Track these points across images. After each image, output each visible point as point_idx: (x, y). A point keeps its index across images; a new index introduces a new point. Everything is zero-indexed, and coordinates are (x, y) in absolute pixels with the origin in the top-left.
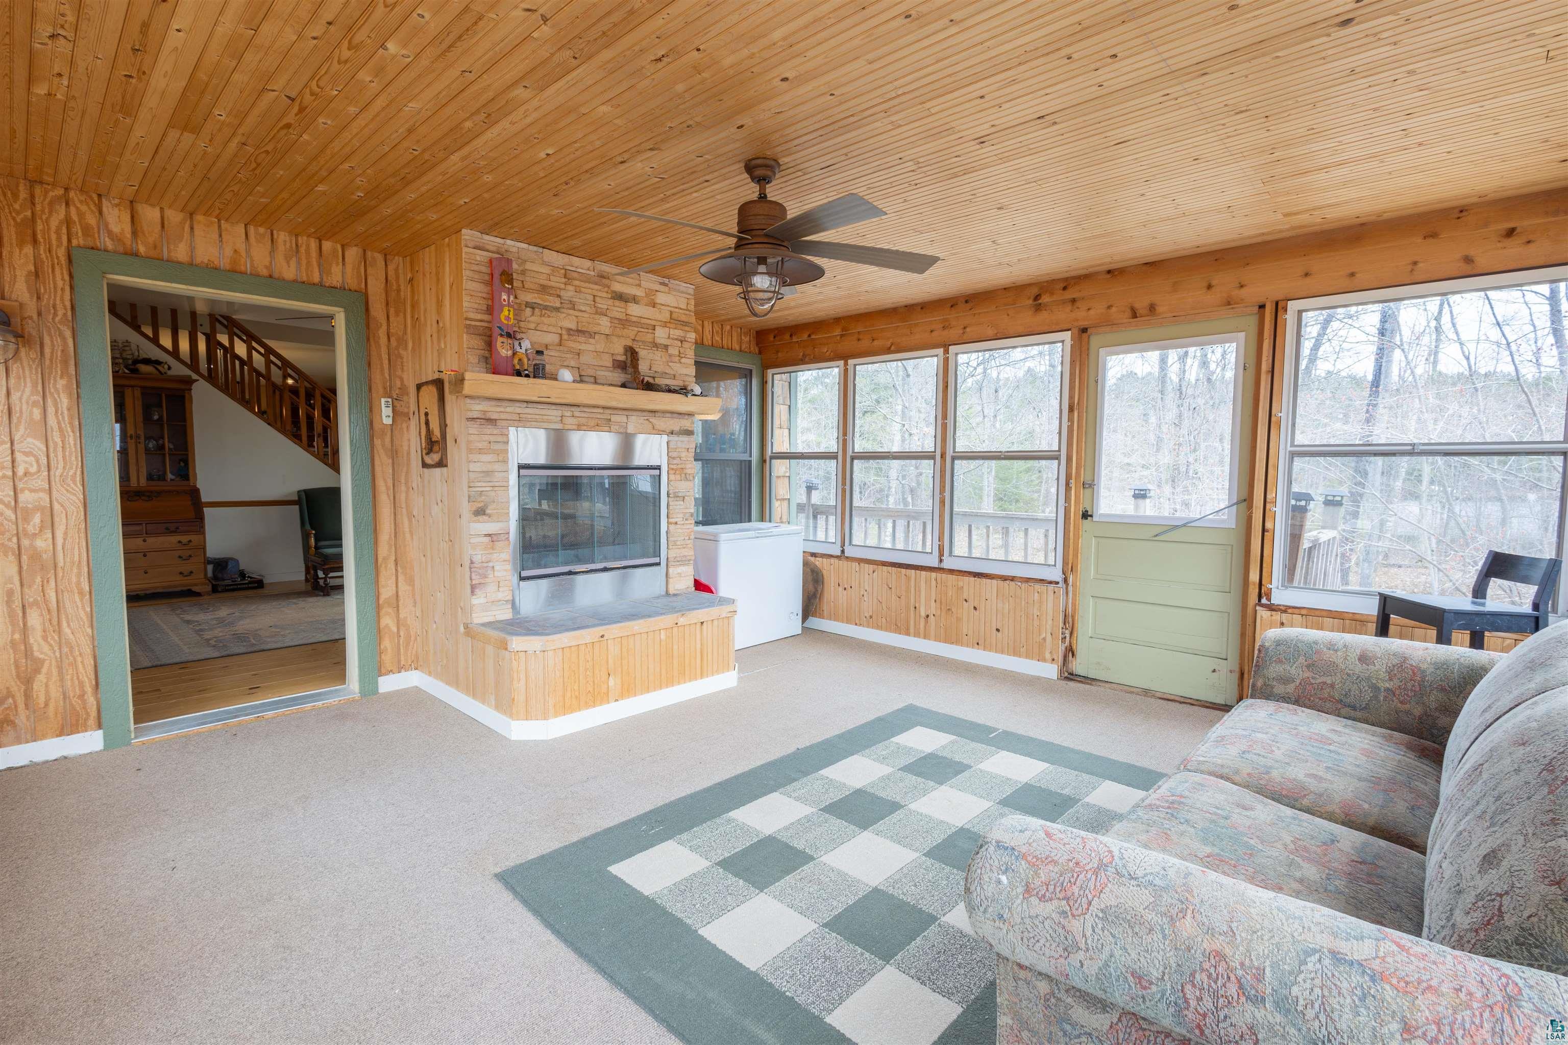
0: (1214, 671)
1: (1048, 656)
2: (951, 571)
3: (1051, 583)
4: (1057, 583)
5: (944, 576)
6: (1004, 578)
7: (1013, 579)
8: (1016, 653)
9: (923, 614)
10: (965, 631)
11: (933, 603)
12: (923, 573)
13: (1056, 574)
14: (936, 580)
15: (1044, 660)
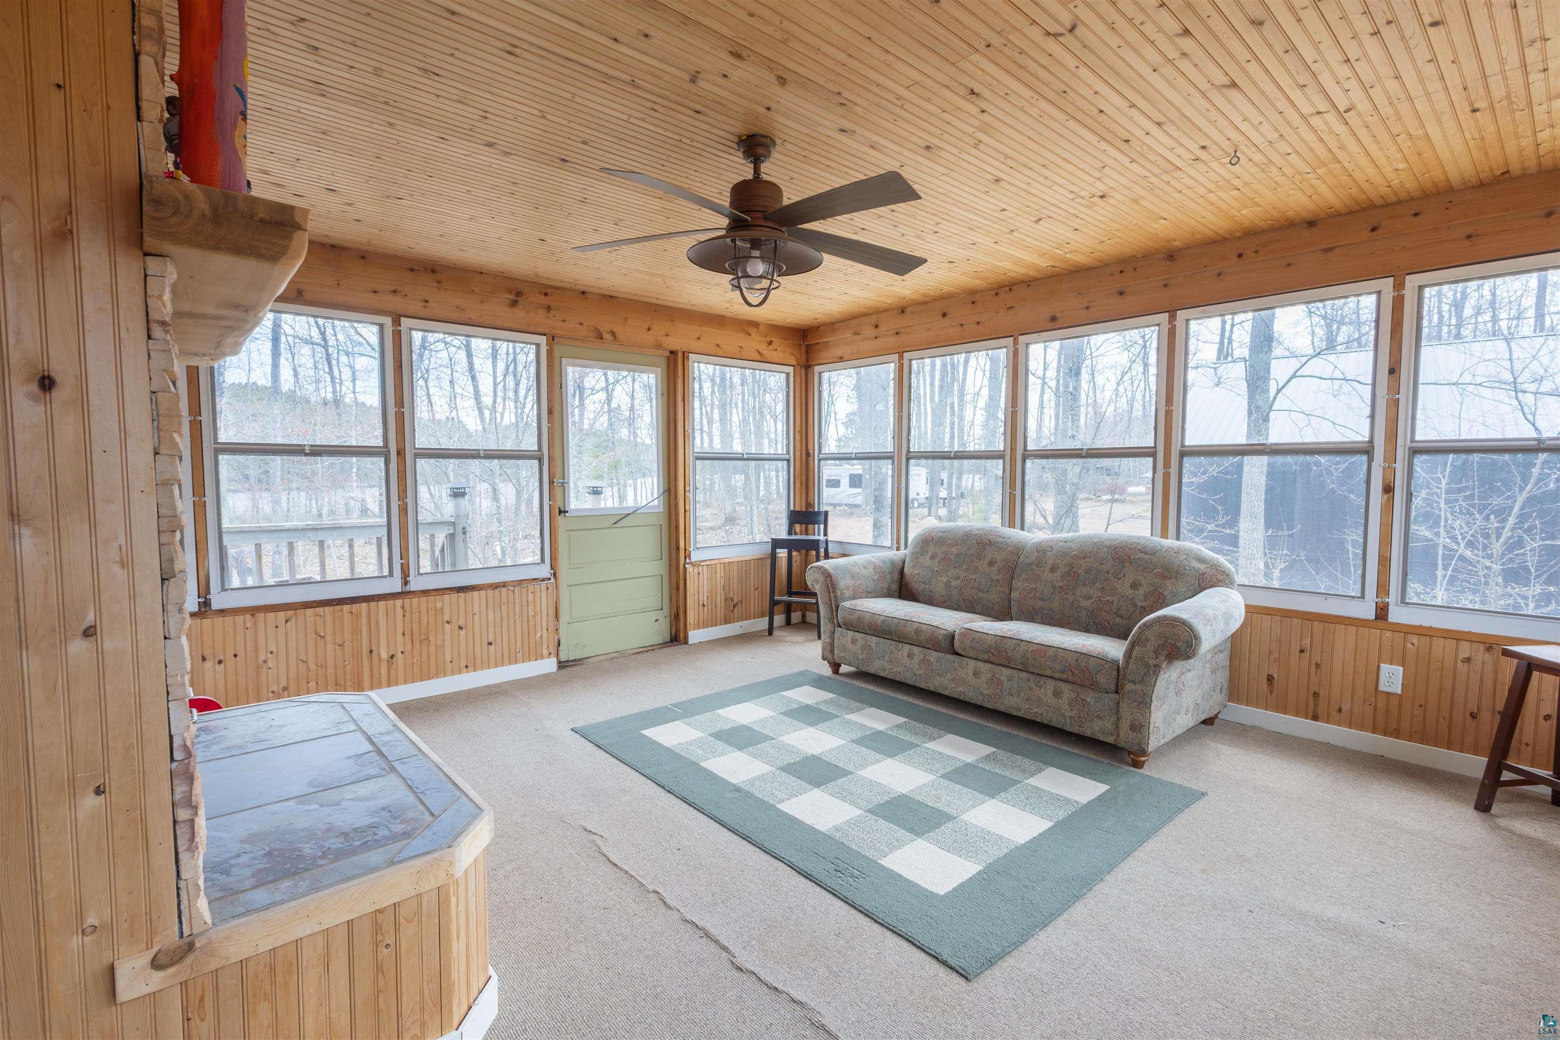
0: (657, 620)
1: (545, 652)
2: (425, 593)
3: (543, 580)
4: (549, 579)
5: (415, 600)
6: (495, 586)
7: (504, 585)
8: (513, 660)
9: (384, 655)
10: (448, 659)
11: (400, 638)
12: (382, 604)
13: (544, 571)
14: (403, 608)
15: (542, 657)
